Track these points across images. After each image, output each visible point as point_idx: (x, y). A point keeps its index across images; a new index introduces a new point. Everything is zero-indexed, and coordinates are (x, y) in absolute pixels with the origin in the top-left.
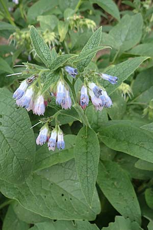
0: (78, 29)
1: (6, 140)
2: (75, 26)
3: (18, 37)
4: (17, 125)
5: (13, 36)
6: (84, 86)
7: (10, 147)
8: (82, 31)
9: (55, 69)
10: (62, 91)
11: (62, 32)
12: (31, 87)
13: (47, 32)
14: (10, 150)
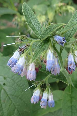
0: (62, 13)
1: (9, 97)
2: (60, 11)
3: (19, 20)
4: (18, 85)
5: (16, 20)
6: (70, 54)
7: (12, 102)
8: (65, 15)
9: (44, 39)
10: (51, 59)
11: (51, 15)
12: (24, 56)
13: (40, 16)
14: (12, 104)
